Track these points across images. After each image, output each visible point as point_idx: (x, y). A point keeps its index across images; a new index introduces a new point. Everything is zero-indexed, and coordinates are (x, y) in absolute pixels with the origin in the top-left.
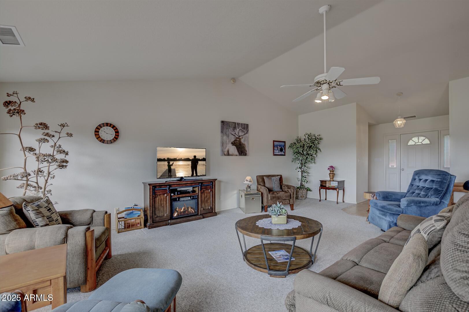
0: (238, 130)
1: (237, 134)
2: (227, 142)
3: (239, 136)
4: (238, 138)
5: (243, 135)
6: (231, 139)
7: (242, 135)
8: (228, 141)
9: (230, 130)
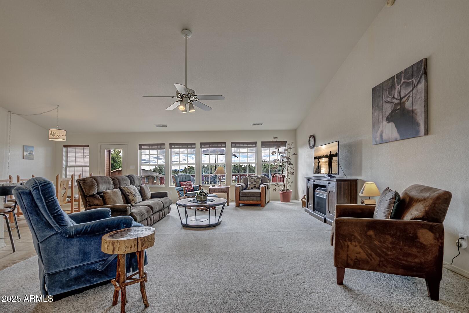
0: (398, 87)
1: (396, 96)
2: (380, 120)
3: (401, 99)
4: (398, 104)
5: (409, 93)
6: (385, 112)
7: (407, 93)
8: (381, 116)
9: (384, 97)
